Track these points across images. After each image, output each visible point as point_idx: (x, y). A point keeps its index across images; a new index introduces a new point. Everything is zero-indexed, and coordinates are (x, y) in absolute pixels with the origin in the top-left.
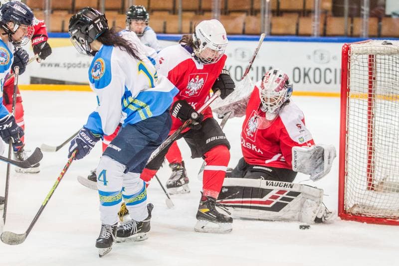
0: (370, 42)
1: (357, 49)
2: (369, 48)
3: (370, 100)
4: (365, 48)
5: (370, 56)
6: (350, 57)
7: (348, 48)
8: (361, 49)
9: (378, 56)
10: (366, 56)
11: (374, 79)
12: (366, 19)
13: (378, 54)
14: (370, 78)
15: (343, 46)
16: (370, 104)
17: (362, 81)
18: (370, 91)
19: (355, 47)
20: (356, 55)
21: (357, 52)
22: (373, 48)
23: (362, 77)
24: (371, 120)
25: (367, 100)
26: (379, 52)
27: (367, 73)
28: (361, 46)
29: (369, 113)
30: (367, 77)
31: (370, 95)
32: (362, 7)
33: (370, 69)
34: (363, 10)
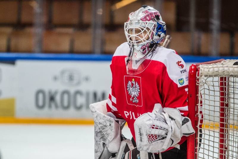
0: (222, 62)
1: (206, 70)
2: (221, 69)
3: (222, 130)
4: (216, 69)
5: (222, 79)
6: (198, 79)
7: (196, 70)
8: (211, 70)
9: (231, 79)
10: (217, 79)
11: (227, 105)
12: (216, 35)
13: (232, 76)
14: (222, 104)
15: (191, 67)
16: (222, 136)
17: (212, 108)
18: (222, 120)
19: (204, 68)
20: (205, 78)
21: (206, 74)
22: (226, 69)
23: (212, 103)
24: (224, 154)
25: (218, 130)
26: (233, 74)
27: (218, 99)
28: (210, 67)
29: (221, 146)
30: (218, 104)
31: (222, 125)
33: (222, 94)
34: (212, 24)
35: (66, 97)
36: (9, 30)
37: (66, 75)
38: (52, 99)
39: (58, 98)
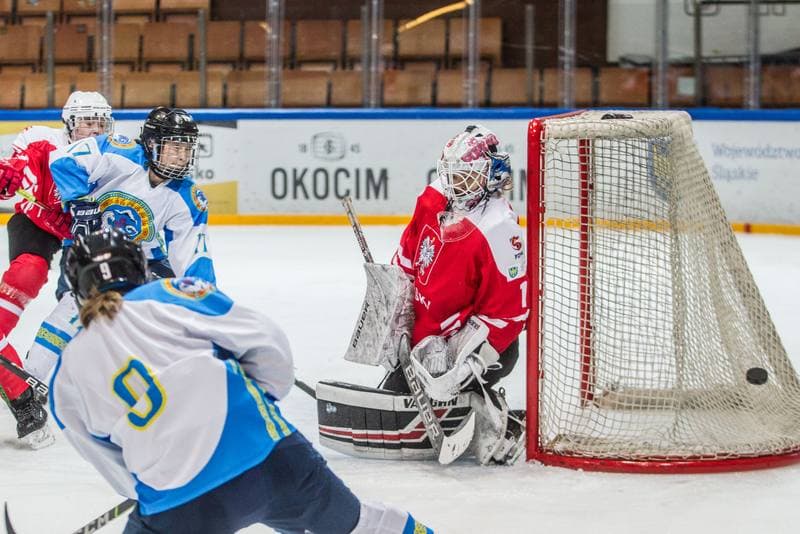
0: (582, 115)
1: (557, 128)
2: (581, 126)
3: (584, 228)
4: (573, 127)
5: (582, 142)
6: (543, 144)
7: (540, 128)
8: (565, 128)
9: (599, 143)
10: (575, 143)
11: (592, 187)
12: (568, 72)
13: (599, 137)
14: (584, 185)
15: (531, 124)
16: (584, 237)
17: (567, 192)
18: (584, 211)
19: (553, 125)
20: (556, 142)
21: (556, 135)
22: (589, 125)
23: (567, 183)
24: (587, 268)
25: (578, 229)
26: (600, 134)
27: (576, 176)
28: (564, 122)
29: (584, 254)
30: (576, 184)
31: (584, 220)
32: (561, 48)
33: (584, 168)
34: (563, 54)
35: (321, 177)
36: (225, 70)
37: (322, 142)
38: (298, 182)
39: (308, 181)
